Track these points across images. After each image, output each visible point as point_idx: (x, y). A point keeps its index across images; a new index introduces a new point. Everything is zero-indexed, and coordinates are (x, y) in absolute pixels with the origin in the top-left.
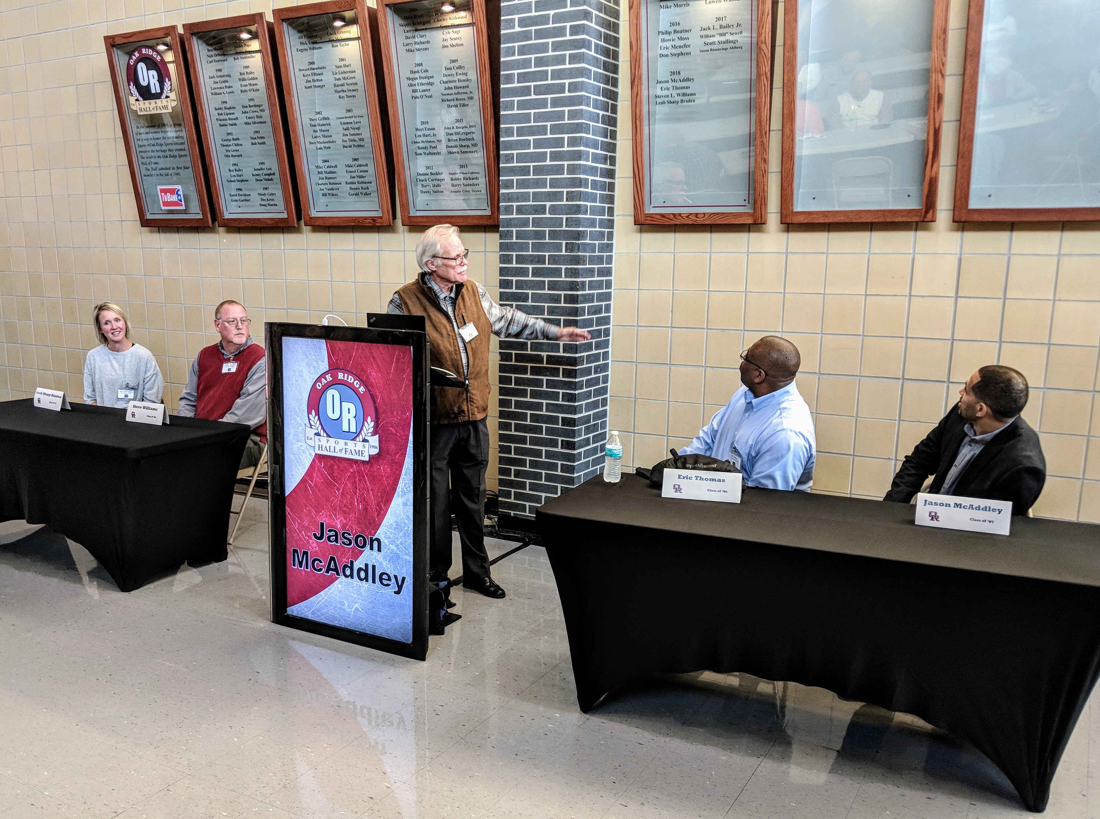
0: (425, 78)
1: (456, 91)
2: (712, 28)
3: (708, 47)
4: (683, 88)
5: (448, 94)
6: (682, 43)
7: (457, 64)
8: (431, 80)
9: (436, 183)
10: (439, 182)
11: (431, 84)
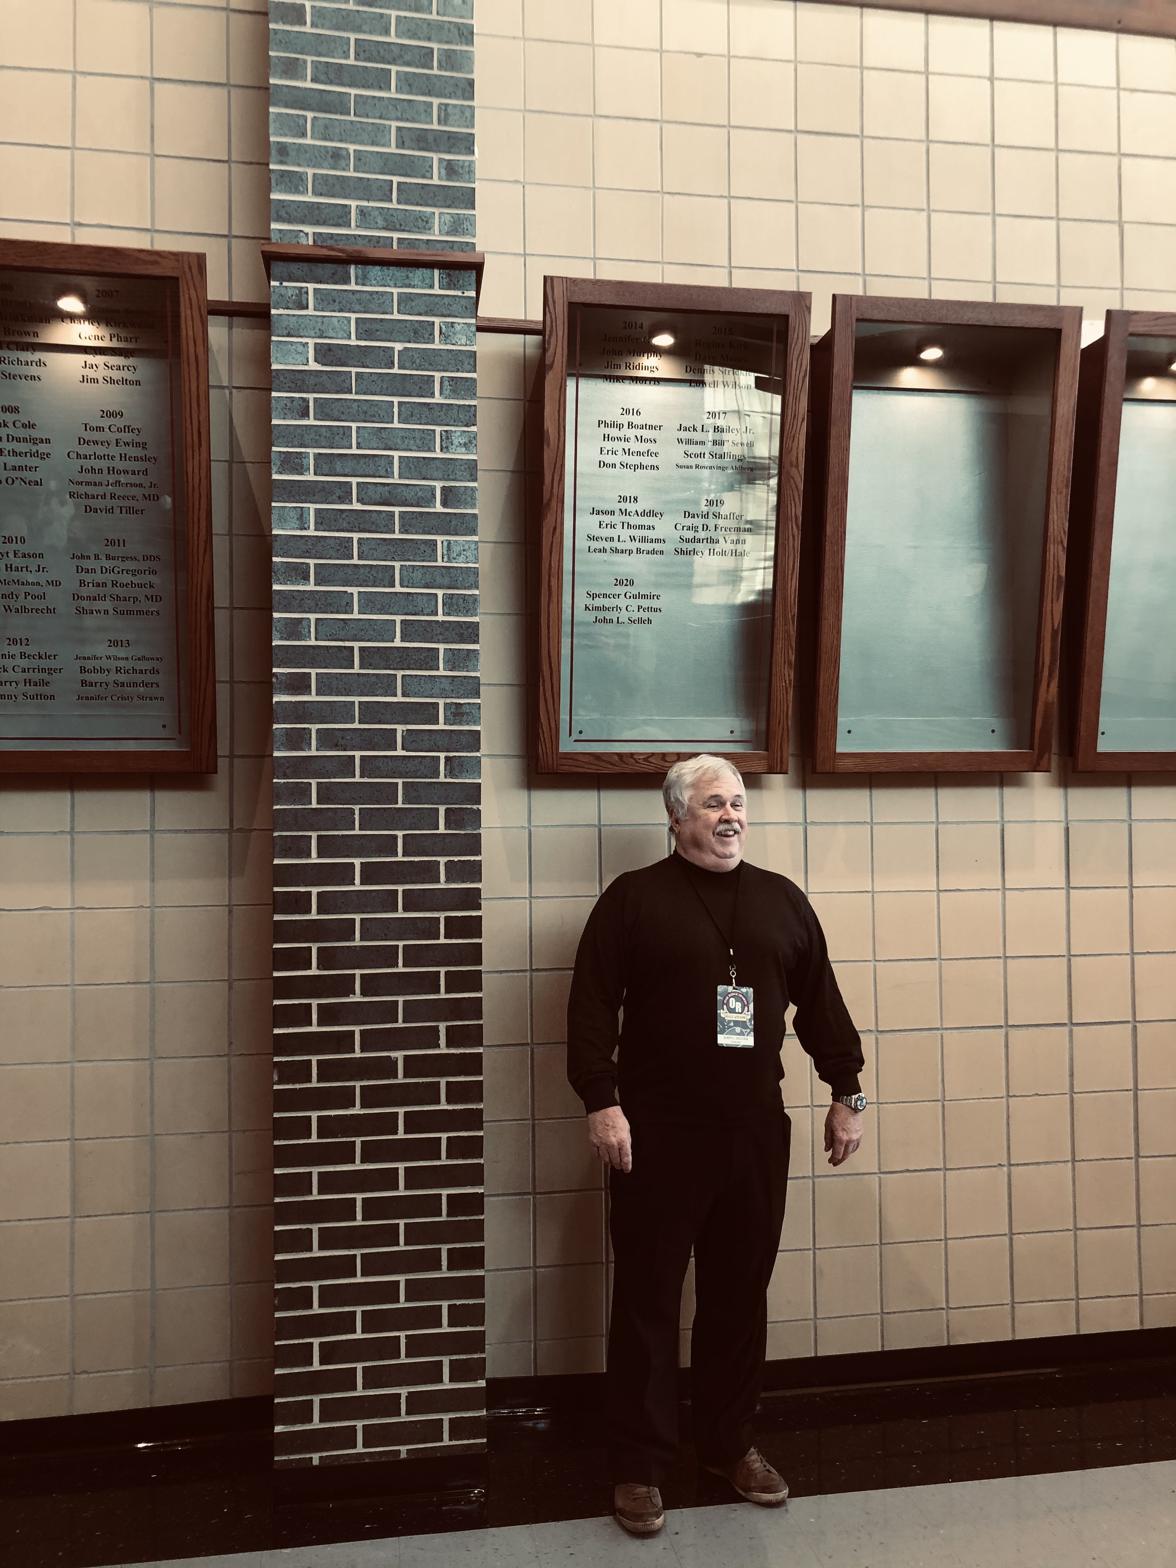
0: (25, 440)
1: (112, 478)
2: (699, 429)
3: (693, 461)
4: (641, 527)
5: (88, 483)
6: (643, 447)
7: (119, 422)
8: (43, 448)
9: (36, 676)
10: (44, 676)
11: (44, 456)
